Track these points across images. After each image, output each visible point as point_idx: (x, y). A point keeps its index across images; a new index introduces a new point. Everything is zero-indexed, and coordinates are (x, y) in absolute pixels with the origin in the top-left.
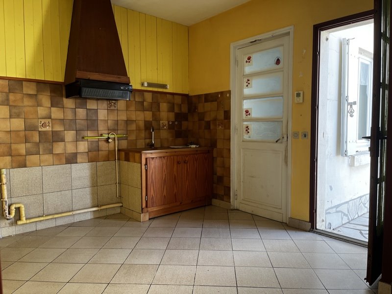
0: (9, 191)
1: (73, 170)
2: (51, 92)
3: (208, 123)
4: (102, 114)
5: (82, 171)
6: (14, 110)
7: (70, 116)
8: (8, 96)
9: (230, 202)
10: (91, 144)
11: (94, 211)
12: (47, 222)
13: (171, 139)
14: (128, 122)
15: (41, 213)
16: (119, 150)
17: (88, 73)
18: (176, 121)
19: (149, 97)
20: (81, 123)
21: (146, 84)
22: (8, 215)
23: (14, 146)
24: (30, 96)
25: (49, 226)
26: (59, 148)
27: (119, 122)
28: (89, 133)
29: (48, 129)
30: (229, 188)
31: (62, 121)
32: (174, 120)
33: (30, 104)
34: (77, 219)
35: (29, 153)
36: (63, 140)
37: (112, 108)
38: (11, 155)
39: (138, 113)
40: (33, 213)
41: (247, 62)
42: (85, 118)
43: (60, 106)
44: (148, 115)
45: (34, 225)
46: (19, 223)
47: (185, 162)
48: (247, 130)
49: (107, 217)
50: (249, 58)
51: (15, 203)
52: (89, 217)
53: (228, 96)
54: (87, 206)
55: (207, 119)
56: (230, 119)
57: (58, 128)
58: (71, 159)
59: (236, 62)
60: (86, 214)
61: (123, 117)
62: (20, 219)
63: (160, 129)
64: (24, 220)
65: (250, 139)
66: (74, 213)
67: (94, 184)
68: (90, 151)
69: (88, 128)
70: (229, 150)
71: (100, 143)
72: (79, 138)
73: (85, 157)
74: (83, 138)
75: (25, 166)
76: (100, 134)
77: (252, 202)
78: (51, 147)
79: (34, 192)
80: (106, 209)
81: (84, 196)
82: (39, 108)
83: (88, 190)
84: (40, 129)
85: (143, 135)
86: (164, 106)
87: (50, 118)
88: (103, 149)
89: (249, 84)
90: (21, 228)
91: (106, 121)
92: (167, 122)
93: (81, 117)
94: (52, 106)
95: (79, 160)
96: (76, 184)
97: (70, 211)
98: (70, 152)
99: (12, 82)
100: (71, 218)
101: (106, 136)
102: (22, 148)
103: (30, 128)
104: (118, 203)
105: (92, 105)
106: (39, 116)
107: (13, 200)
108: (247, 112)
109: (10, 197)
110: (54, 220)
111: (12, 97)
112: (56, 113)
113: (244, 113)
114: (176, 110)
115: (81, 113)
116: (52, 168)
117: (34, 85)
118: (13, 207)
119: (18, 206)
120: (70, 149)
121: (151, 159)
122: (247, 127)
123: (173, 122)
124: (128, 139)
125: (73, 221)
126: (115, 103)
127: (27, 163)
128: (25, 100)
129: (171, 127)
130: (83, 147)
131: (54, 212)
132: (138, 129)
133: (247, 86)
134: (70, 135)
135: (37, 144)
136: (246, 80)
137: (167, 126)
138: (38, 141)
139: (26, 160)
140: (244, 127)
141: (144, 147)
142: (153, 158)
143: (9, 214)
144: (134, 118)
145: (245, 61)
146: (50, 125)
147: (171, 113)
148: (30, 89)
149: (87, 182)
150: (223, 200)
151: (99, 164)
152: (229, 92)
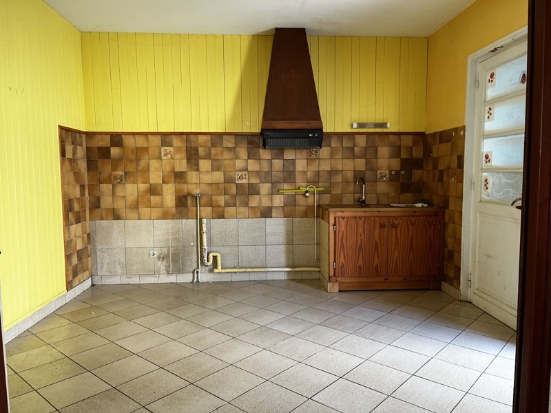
0: (209, 239)
1: (268, 224)
2: (248, 144)
3: (441, 172)
4: (301, 165)
5: (276, 227)
6: (215, 164)
7: (265, 167)
8: (210, 150)
9: (459, 290)
10: (287, 198)
11: (288, 272)
12: (241, 275)
13: (393, 194)
14: (332, 173)
15: (236, 265)
16: (319, 206)
17: (274, 122)
18: (402, 170)
19: (361, 141)
20: (277, 175)
21: (355, 125)
22: (206, 262)
23: (214, 198)
24: (229, 149)
25: (242, 279)
26: (254, 201)
27: (321, 174)
28: (286, 186)
29: (244, 181)
30: (459, 269)
31: (258, 173)
32: (399, 169)
33: (229, 157)
34: (270, 277)
35: (227, 205)
36: (258, 193)
37: (314, 156)
38: (211, 206)
39: (346, 161)
40: (229, 263)
41: (489, 81)
42: (282, 169)
43: (257, 157)
44: (360, 164)
45: (229, 275)
46: (215, 271)
47: (392, 227)
48: (485, 185)
49: (300, 281)
50: (492, 76)
51: (213, 252)
52: (283, 277)
53: (462, 134)
54: (281, 265)
55: (441, 167)
56: (463, 168)
57: (254, 181)
58: (266, 213)
59: (476, 82)
60: (280, 273)
61: (326, 166)
62: (216, 268)
63: (377, 181)
64: (219, 269)
65: (489, 198)
66: (266, 270)
67: (290, 242)
68: (285, 205)
69: (285, 181)
70: (461, 212)
71: (297, 197)
72: (275, 191)
73: (281, 211)
74: (278, 191)
75: (223, 217)
76: (297, 186)
77: (486, 294)
78: (246, 200)
79: (231, 244)
80: (303, 271)
81: (278, 254)
82: (237, 161)
83: (283, 248)
84: (237, 182)
85: (351, 188)
86: (384, 151)
87: (247, 170)
88: (301, 203)
89: (491, 114)
90: (218, 276)
91: (305, 173)
92: (387, 172)
93: (277, 168)
94: (249, 158)
95: (274, 214)
96: (270, 239)
97: (263, 268)
98: (264, 206)
99: (214, 137)
100: (264, 275)
101: (303, 190)
102: (221, 200)
103: (229, 180)
104: (315, 267)
105: (289, 155)
106: (237, 169)
107: (213, 249)
108: (487, 157)
109: (209, 245)
110: (247, 274)
111: (213, 151)
112: (253, 165)
113: (484, 158)
114: (404, 155)
115: (278, 164)
116: (247, 221)
117: (232, 138)
118: (211, 255)
119: (215, 254)
120: (265, 202)
121: (341, 219)
122: (486, 180)
123: (398, 172)
124: (332, 192)
125: (265, 279)
126: (316, 152)
127: (225, 214)
128: (225, 153)
129: (394, 178)
130: (278, 200)
131: (248, 266)
132: (346, 181)
133: (488, 118)
134: (265, 188)
135: (234, 197)
136: (487, 109)
137: (388, 176)
138: (235, 193)
139: (224, 211)
140: (483, 180)
141: (352, 203)
142: (343, 218)
143: (208, 261)
144: (340, 168)
145: (488, 80)
146: (247, 177)
147: (395, 159)
148: (229, 143)
149: (281, 238)
150: (452, 286)
151: (295, 220)
152: (464, 128)
